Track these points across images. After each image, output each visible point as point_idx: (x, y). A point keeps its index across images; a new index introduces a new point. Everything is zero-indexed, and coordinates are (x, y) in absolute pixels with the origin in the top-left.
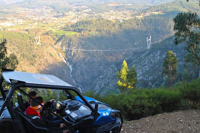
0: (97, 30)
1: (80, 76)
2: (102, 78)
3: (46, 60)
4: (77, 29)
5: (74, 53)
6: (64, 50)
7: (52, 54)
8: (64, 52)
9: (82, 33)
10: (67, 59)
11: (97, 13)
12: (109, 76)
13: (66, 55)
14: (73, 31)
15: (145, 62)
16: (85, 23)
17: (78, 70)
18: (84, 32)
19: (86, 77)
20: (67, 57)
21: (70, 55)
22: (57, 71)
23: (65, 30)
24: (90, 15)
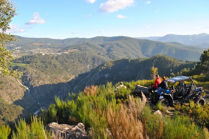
0: (41, 62)
1: (37, 94)
2: (60, 93)
3: (10, 85)
4: (25, 62)
5: (29, 79)
6: (20, 77)
7: (13, 80)
8: (20, 78)
9: (31, 64)
10: (24, 83)
11: (27, 49)
12: (65, 92)
13: (23, 80)
14: (22, 63)
15: (91, 80)
16: (31, 57)
17: (35, 90)
18: (32, 64)
19: (42, 95)
20: (23, 82)
21: (26, 81)
22: (20, 92)
23: (14, 63)
24: (22, 51)
